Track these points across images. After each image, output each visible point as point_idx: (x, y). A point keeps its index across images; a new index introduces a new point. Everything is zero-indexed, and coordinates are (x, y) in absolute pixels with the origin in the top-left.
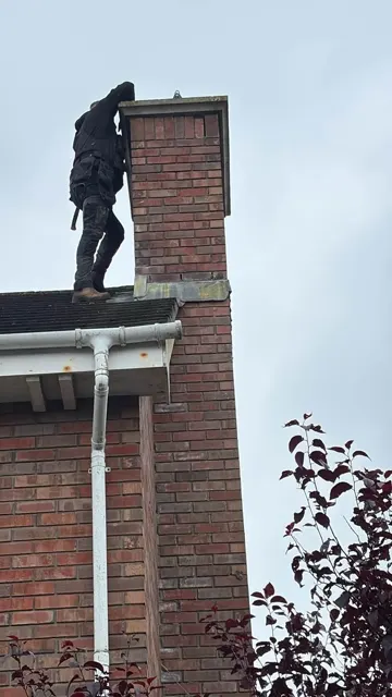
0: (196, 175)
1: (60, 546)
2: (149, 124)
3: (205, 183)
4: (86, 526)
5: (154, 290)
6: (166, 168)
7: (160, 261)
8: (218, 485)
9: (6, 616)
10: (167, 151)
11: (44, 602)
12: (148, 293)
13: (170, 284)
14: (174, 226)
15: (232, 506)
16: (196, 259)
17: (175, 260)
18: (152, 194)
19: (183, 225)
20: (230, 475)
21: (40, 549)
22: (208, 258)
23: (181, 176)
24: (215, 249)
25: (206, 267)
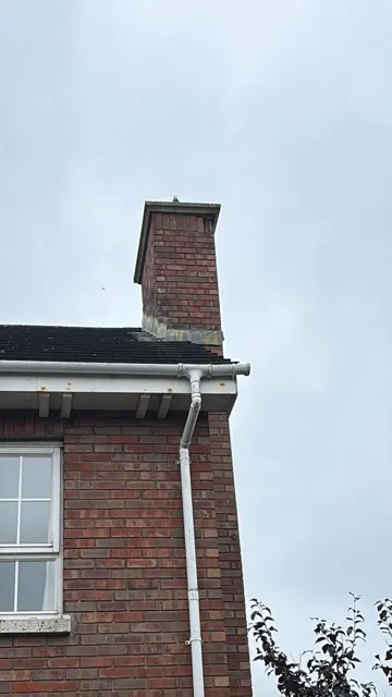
0: (199, 257)
1: (158, 514)
2: (166, 218)
3: (205, 263)
4: (177, 501)
5: (172, 334)
6: (178, 250)
7: (175, 314)
8: (219, 474)
9: (123, 561)
10: (178, 239)
11: (150, 553)
12: (168, 337)
13: (182, 331)
14: (185, 291)
15: (228, 488)
16: (200, 315)
17: (186, 314)
18: (169, 267)
19: (191, 291)
20: (226, 467)
21: (144, 515)
22: (208, 315)
23: (188, 256)
24: (213, 309)
25: (207, 321)
